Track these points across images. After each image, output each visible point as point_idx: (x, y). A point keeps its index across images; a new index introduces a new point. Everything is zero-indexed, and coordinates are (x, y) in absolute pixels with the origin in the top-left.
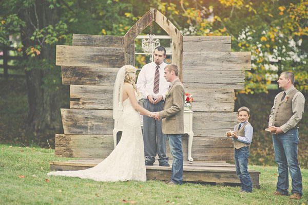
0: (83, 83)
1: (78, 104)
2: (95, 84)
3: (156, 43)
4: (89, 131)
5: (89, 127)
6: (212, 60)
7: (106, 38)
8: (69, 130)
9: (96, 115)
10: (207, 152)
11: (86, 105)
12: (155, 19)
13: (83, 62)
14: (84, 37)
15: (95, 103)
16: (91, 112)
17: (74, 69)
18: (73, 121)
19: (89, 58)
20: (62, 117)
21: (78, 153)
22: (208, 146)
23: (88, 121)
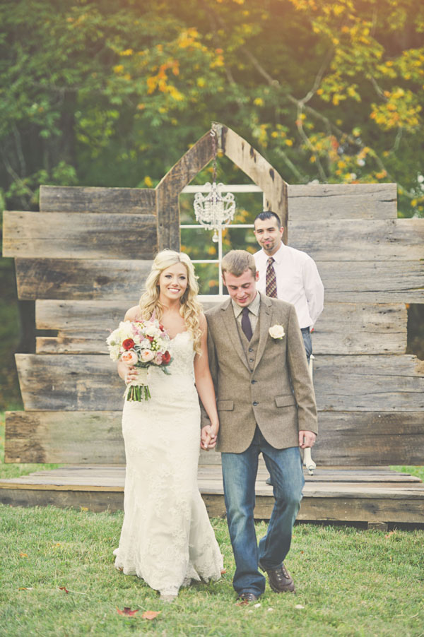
0: (64, 296)
1: (54, 343)
2: (91, 297)
3: (225, 203)
4: (80, 403)
5: (79, 394)
6: (356, 237)
7: (115, 194)
8: (35, 402)
9: (95, 366)
10: (349, 447)
11: (72, 345)
12: (223, 147)
13: (63, 249)
14: (64, 192)
15: (93, 340)
16: (83, 360)
17: (44, 264)
18: (45, 381)
19: (78, 239)
20: (20, 372)
21: (56, 454)
22: (349, 433)
23: (76, 380)
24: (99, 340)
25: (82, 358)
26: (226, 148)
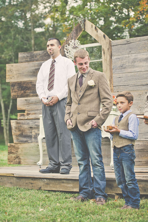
0: (27, 96)
1: (24, 115)
4: (33, 139)
5: (33, 136)
6: (141, 60)
8: (17, 139)
11: (30, 116)
12: (84, 28)
13: (27, 77)
14: (27, 54)
15: (37, 113)
16: (34, 122)
17: (20, 83)
18: (20, 131)
19: (32, 72)
20: (12, 128)
21: (25, 160)
22: (142, 151)
23: (32, 130)
24: (39, 113)
25: (34, 121)
26: (86, 28)
